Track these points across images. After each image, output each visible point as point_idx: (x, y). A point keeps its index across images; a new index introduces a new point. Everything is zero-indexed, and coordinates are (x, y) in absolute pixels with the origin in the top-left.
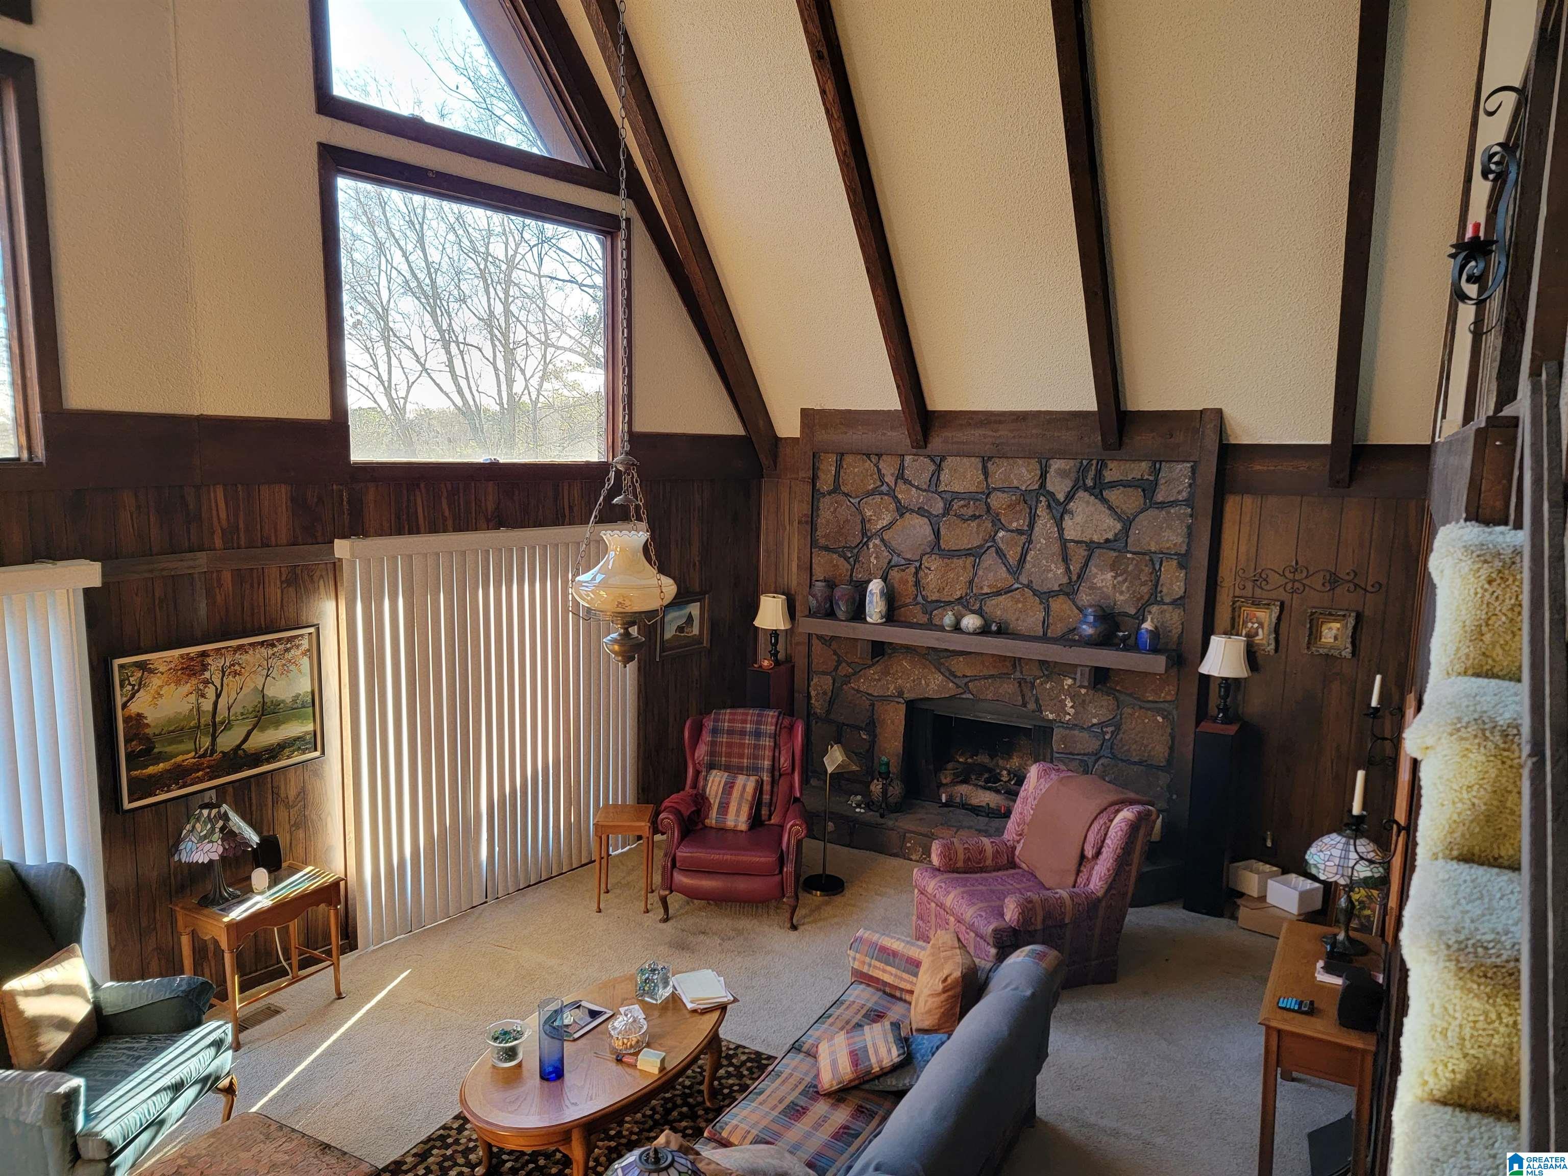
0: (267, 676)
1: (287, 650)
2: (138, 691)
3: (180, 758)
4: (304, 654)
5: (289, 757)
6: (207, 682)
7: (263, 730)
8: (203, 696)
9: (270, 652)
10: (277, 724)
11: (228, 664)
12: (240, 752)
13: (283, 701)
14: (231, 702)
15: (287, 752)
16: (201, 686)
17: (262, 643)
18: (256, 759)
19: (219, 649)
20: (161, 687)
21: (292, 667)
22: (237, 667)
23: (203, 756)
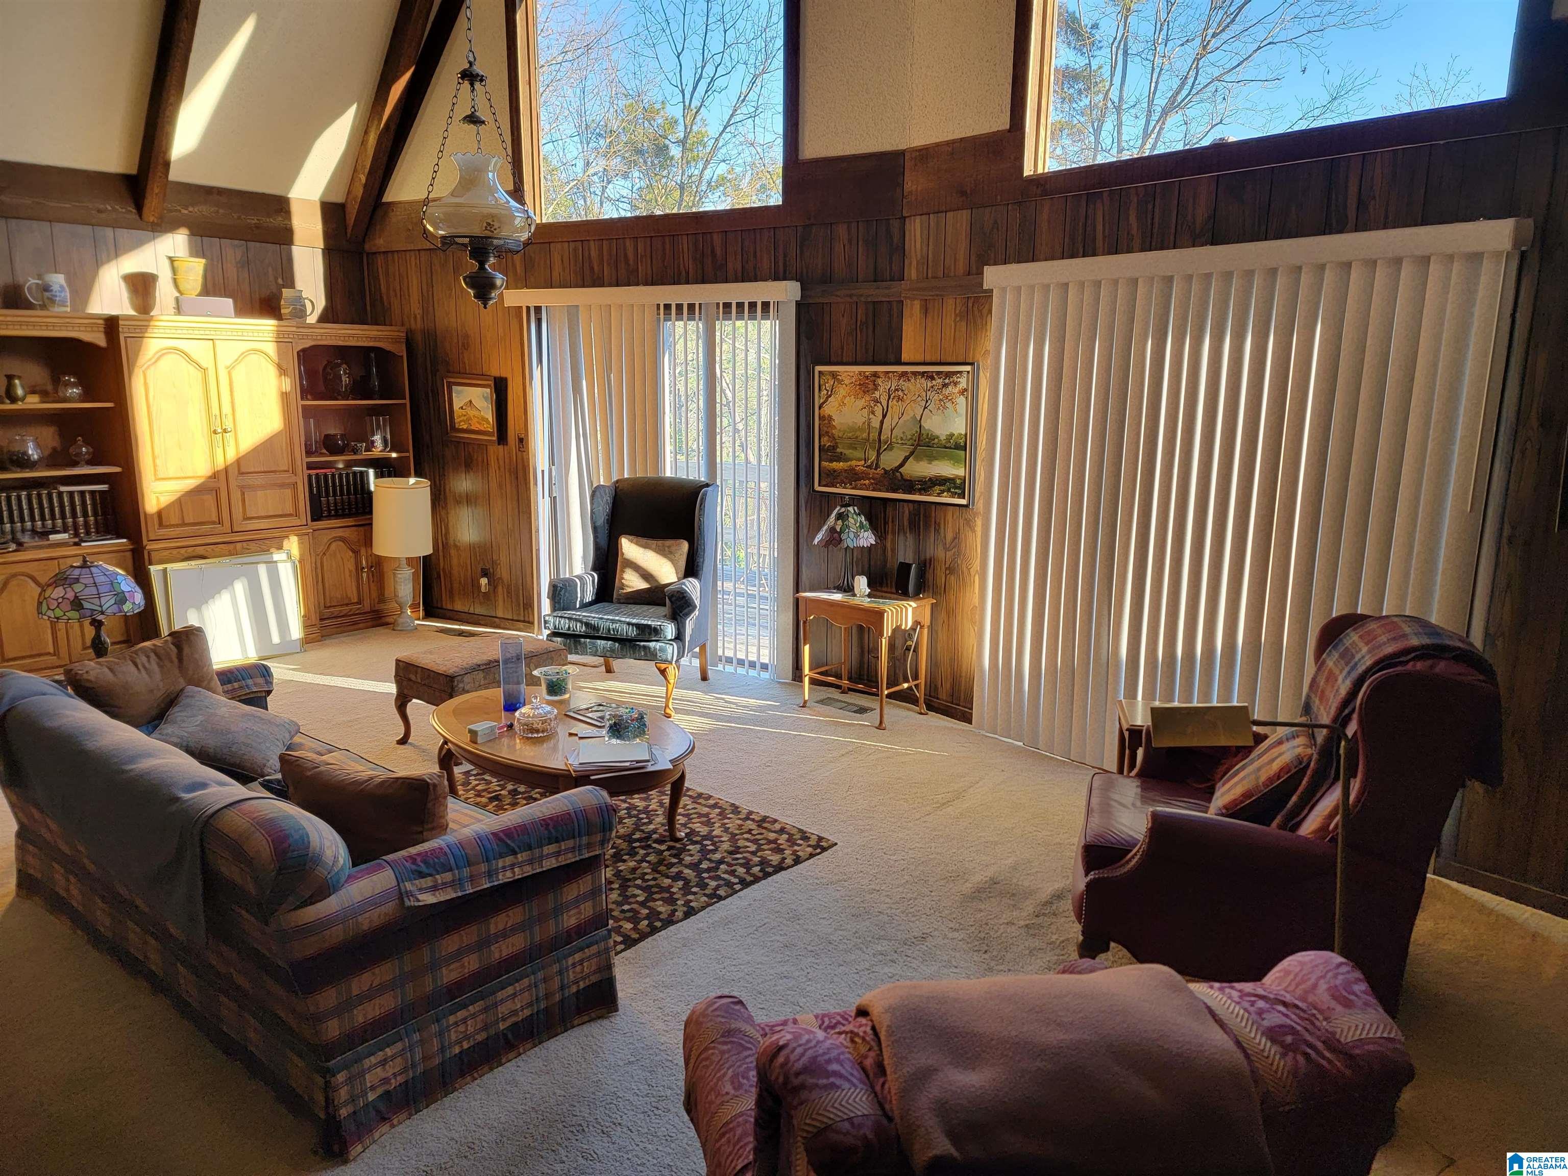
0: (925, 408)
1: (945, 385)
2: (830, 396)
3: (854, 463)
4: (963, 392)
5: (939, 495)
6: (877, 401)
7: (918, 459)
8: (873, 413)
9: (929, 384)
10: (931, 458)
11: (893, 388)
12: (898, 474)
13: (938, 437)
14: (893, 425)
15: (937, 489)
16: (872, 404)
17: (923, 374)
18: (910, 485)
19: (888, 372)
20: (845, 397)
21: (949, 404)
22: (900, 393)
23: (869, 467)
